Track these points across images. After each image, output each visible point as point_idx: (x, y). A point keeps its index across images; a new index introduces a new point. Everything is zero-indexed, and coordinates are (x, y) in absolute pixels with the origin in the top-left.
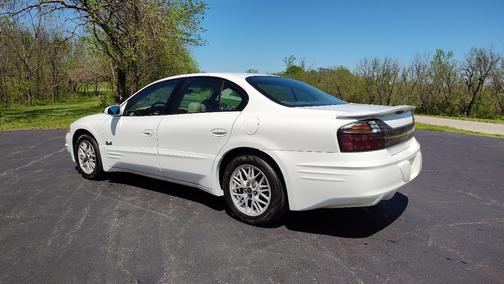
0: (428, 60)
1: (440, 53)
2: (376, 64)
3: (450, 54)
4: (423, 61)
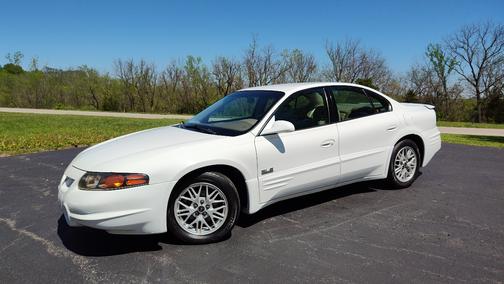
0: (182, 65)
1: (191, 60)
2: (131, 66)
3: (199, 60)
4: (178, 66)
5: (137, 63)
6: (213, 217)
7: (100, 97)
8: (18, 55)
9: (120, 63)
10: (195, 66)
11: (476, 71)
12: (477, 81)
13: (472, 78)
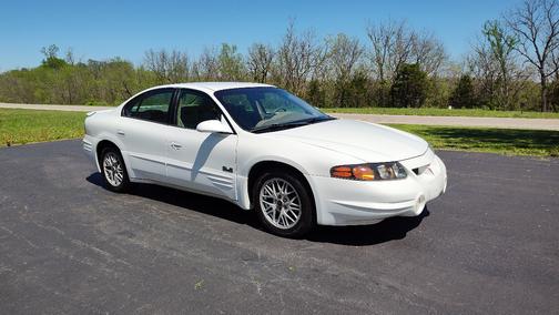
5: (170, 55)
7: (134, 91)
9: (152, 54)
10: (229, 55)
11: (541, 51)
12: (541, 62)
13: (536, 59)
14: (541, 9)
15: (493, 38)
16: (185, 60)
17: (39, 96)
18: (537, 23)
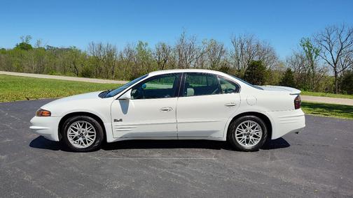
0: (134, 47)
1: (141, 44)
3: (146, 44)
4: (132, 48)
5: (105, 46)
6: (87, 139)
7: (79, 67)
8: (29, 38)
9: (93, 44)
10: (143, 48)
11: (335, 58)
12: (335, 64)
13: (332, 63)
14: (335, 33)
15: (306, 48)
16: (114, 50)
17: (16, 66)
18: (333, 41)
